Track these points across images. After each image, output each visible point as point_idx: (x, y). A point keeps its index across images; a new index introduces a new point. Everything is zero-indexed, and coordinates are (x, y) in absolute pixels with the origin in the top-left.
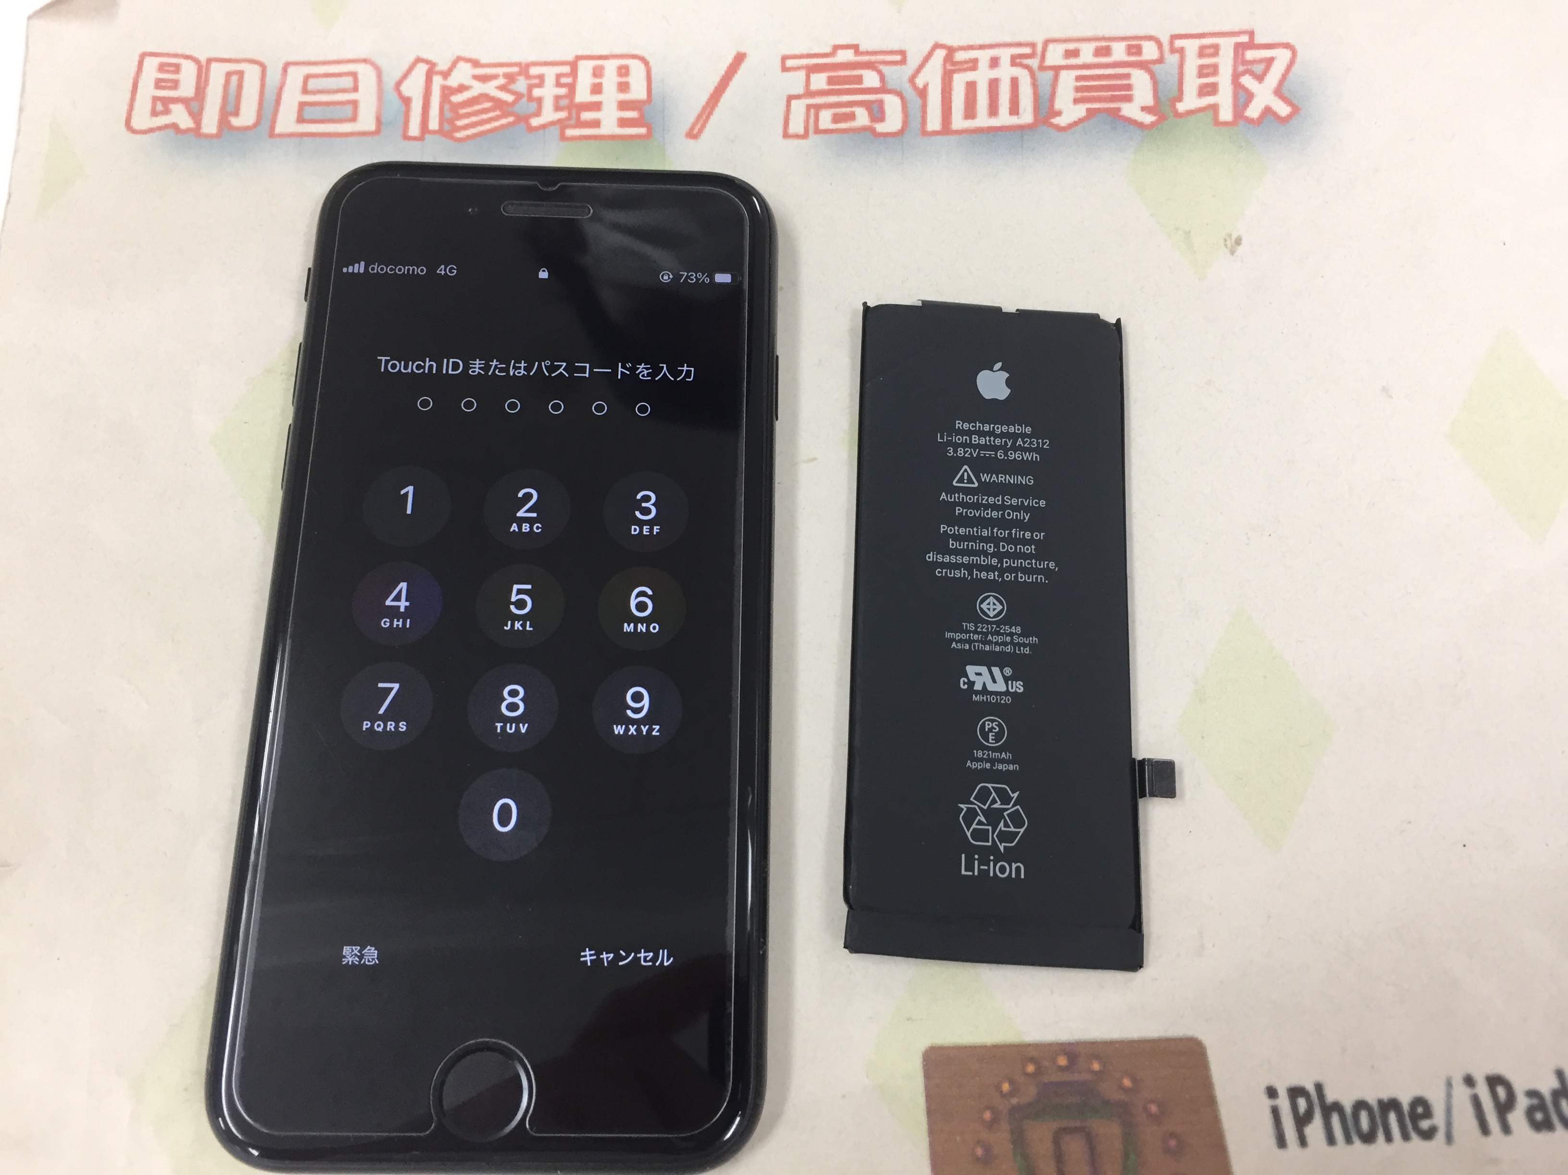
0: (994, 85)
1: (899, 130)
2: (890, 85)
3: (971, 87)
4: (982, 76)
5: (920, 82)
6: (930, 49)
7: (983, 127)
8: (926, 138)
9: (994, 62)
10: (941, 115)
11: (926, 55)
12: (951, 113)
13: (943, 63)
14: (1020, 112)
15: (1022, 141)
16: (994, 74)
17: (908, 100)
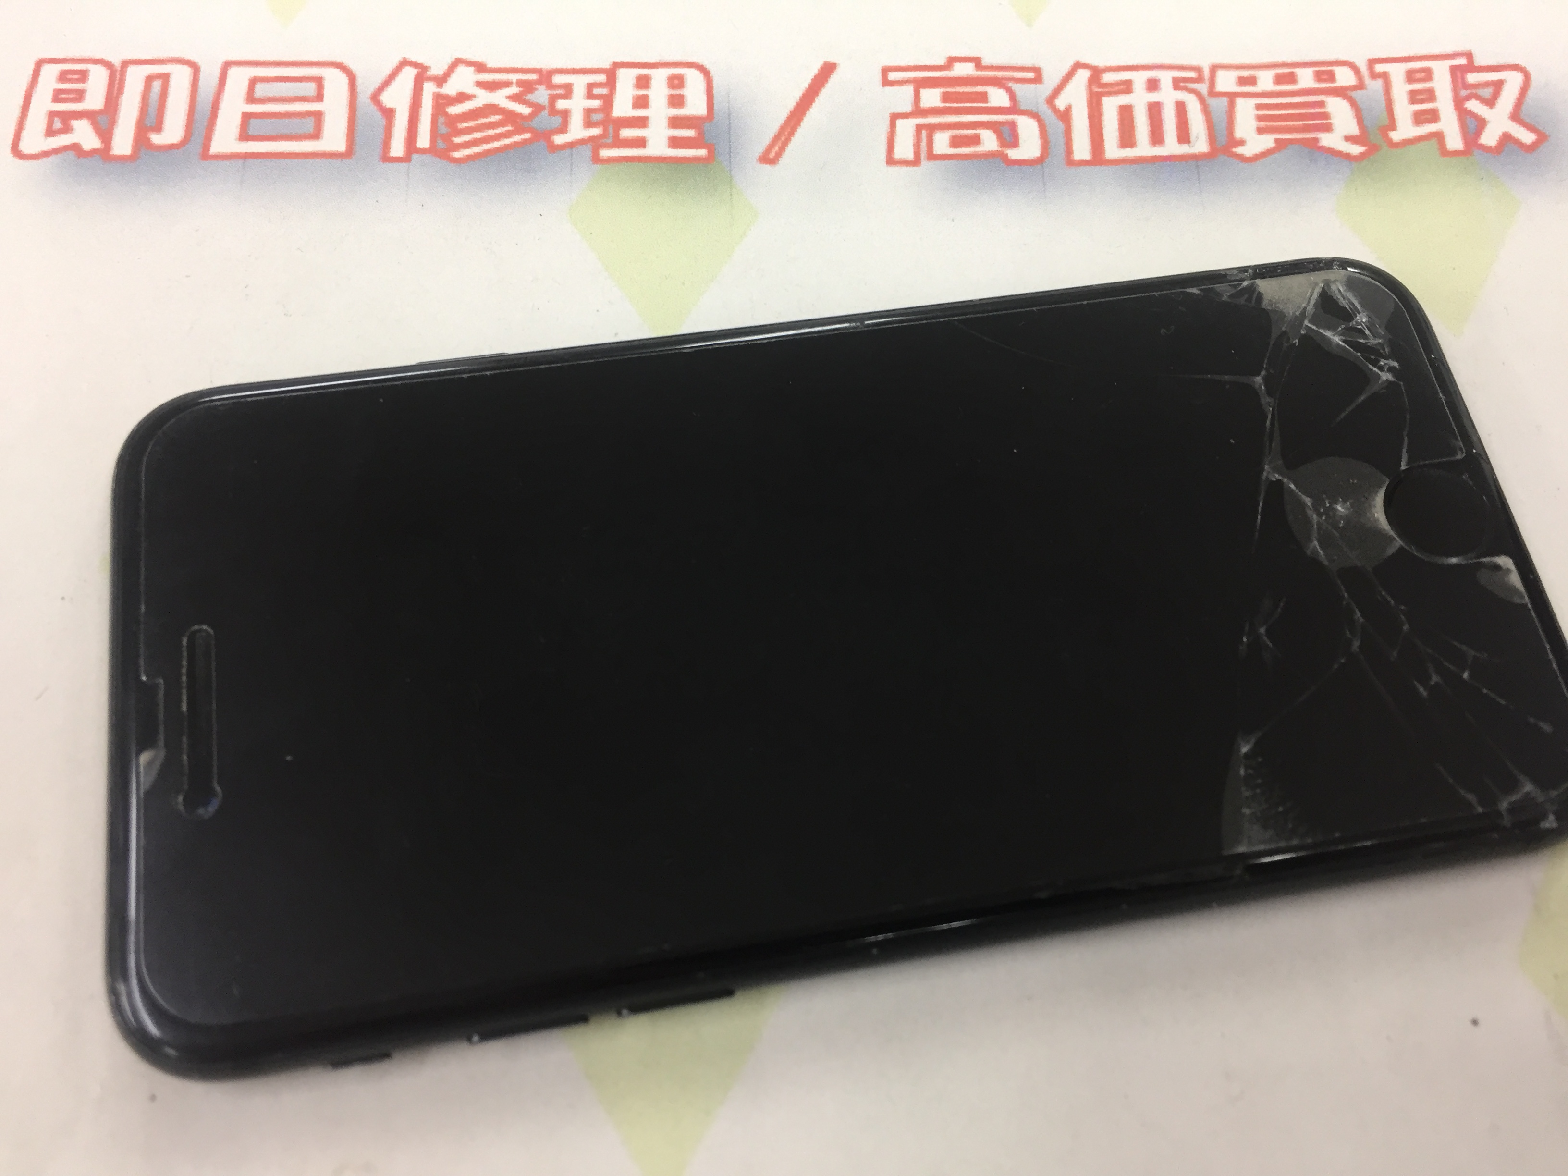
0: (1155, 110)
1: (1038, 157)
2: (1023, 107)
3: (1126, 113)
4: (1139, 99)
5: (1061, 103)
6: (1070, 68)
7: (1148, 157)
8: (1073, 170)
9: (1153, 85)
10: (1090, 142)
11: (1066, 75)
12: (1102, 140)
13: (1087, 84)
14: (1191, 140)
15: (1198, 173)
16: (1154, 97)
17: (1048, 124)
